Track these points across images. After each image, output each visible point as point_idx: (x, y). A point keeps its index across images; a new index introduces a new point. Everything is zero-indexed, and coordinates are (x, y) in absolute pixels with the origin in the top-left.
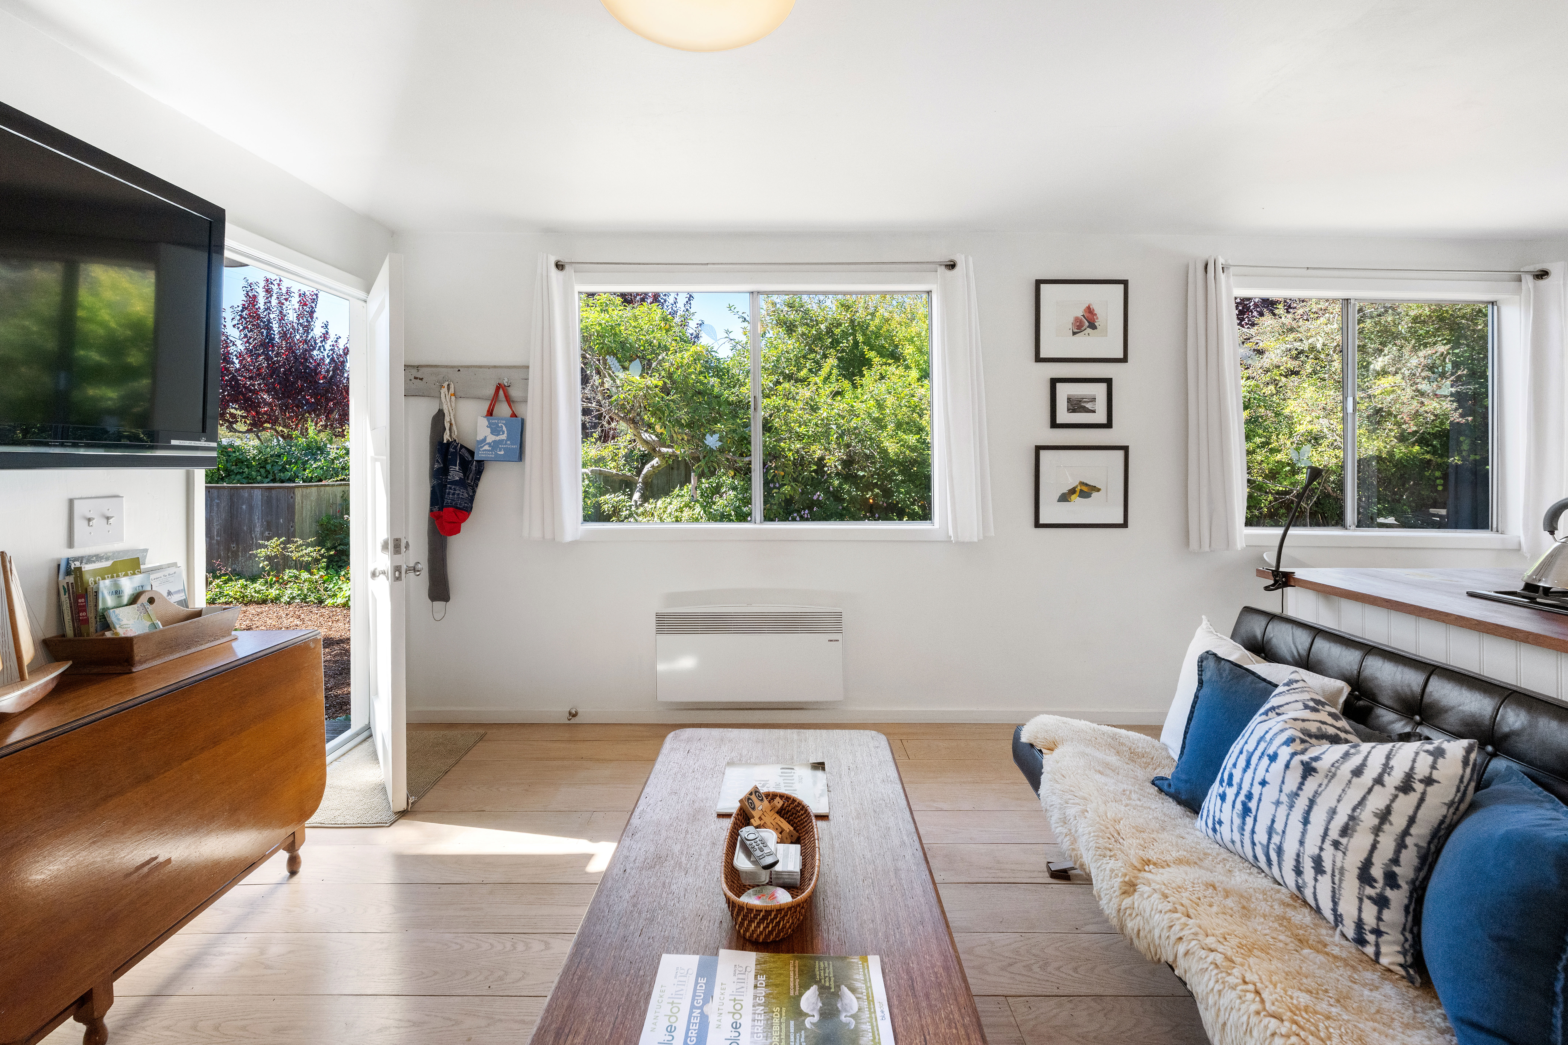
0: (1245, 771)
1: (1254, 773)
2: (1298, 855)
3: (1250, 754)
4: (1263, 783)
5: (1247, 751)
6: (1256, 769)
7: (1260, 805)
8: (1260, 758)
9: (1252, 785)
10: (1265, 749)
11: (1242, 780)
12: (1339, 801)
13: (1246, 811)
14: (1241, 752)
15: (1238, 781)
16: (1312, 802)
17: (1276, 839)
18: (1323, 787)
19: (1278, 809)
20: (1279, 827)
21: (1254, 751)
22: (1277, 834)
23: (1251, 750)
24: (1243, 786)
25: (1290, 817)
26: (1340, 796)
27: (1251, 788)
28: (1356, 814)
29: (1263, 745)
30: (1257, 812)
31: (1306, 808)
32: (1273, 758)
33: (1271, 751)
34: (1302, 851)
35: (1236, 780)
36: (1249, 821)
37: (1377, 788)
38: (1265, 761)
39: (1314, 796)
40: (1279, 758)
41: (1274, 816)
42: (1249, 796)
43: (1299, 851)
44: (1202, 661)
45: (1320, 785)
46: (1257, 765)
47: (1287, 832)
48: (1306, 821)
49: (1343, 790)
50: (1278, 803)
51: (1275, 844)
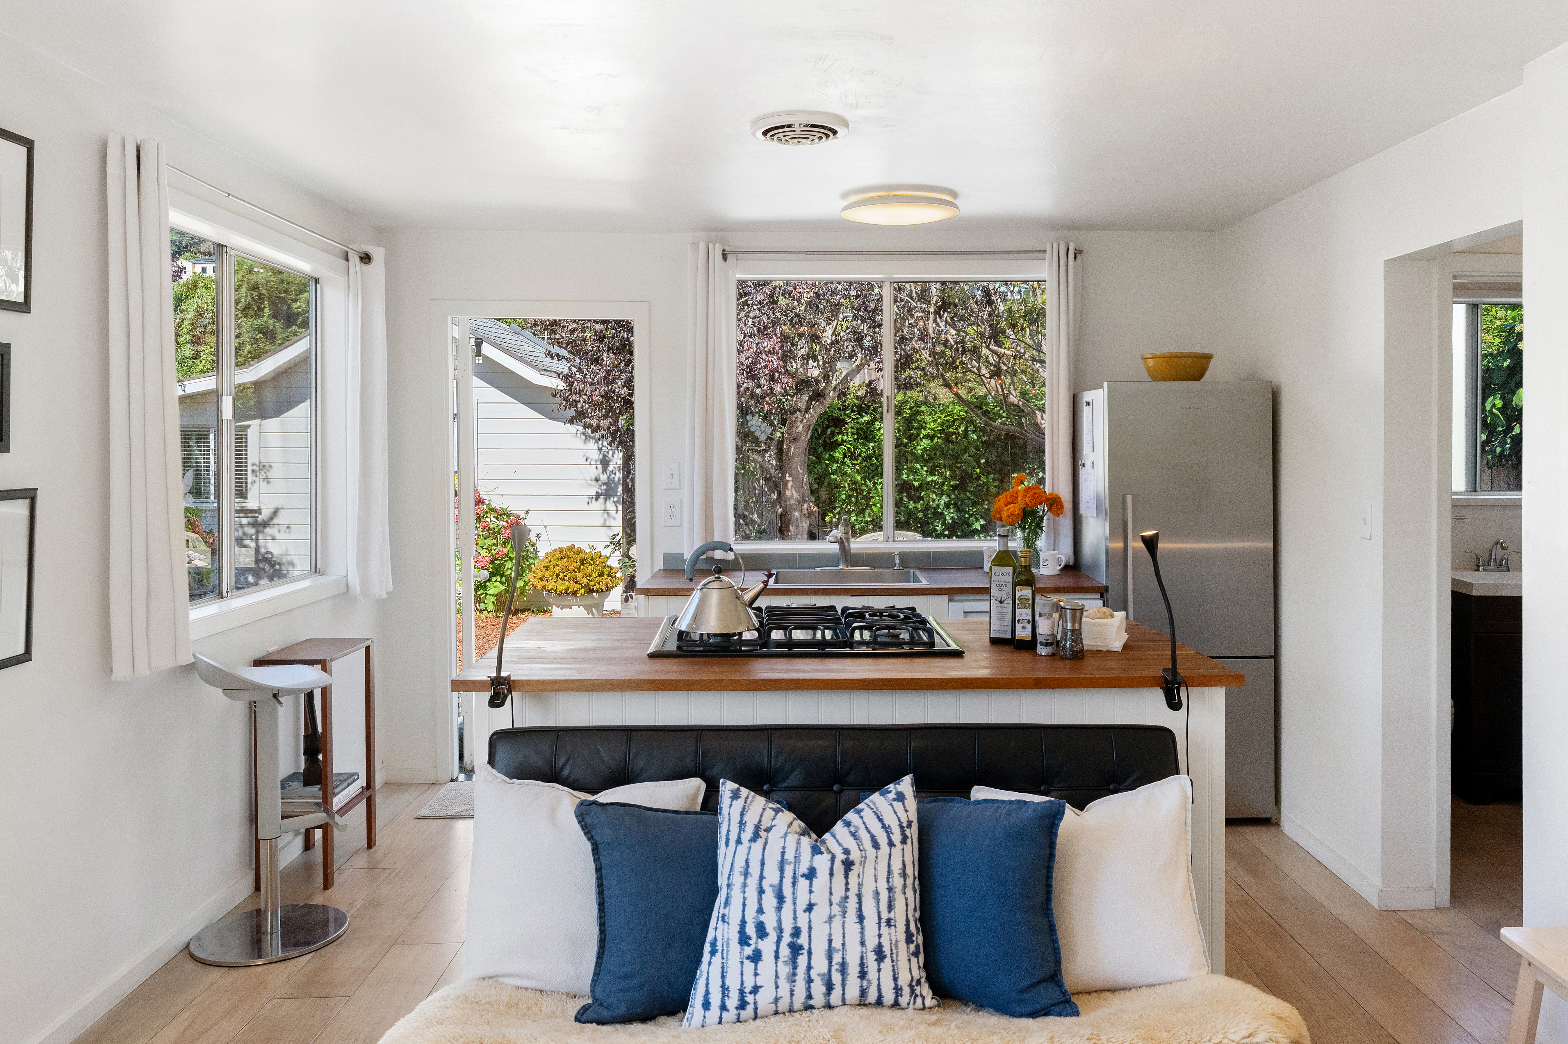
0: (779, 909)
1: (795, 904)
2: (862, 958)
3: (776, 889)
4: (810, 908)
5: (771, 886)
6: (794, 899)
7: (812, 934)
8: (794, 884)
9: (795, 918)
10: (795, 870)
11: (779, 921)
12: (876, 881)
13: (795, 949)
14: (761, 891)
15: (775, 924)
16: (859, 896)
17: (837, 958)
18: (861, 875)
19: (833, 924)
20: (837, 944)
21: (781, 880)
22: (837, 951)
23: (776, 881)
24: (783, 927)
25: (846, 925)
26: (875, 876)
27: (796, 922)
28: (891, 884)
29: (789, 870)
30: (810, 945)
31: (857, 905)
32: (811, 874)
33: (803, 869)
34: (865, 951)
35: (770, 925)
36: (802, 960)
37: (893, 849)
38: (803, 883)
39: (859, 890)
40: (818, 871)
41: (830, 935)
42: (796, 933)
43: (862, 952)
44: (583, 820)
45: (859, 876)
46: (794, 894)
47: (847, 943)
48: (861, 918)
49: (875, 869)
50: (831, 918)
51: (837, 964)
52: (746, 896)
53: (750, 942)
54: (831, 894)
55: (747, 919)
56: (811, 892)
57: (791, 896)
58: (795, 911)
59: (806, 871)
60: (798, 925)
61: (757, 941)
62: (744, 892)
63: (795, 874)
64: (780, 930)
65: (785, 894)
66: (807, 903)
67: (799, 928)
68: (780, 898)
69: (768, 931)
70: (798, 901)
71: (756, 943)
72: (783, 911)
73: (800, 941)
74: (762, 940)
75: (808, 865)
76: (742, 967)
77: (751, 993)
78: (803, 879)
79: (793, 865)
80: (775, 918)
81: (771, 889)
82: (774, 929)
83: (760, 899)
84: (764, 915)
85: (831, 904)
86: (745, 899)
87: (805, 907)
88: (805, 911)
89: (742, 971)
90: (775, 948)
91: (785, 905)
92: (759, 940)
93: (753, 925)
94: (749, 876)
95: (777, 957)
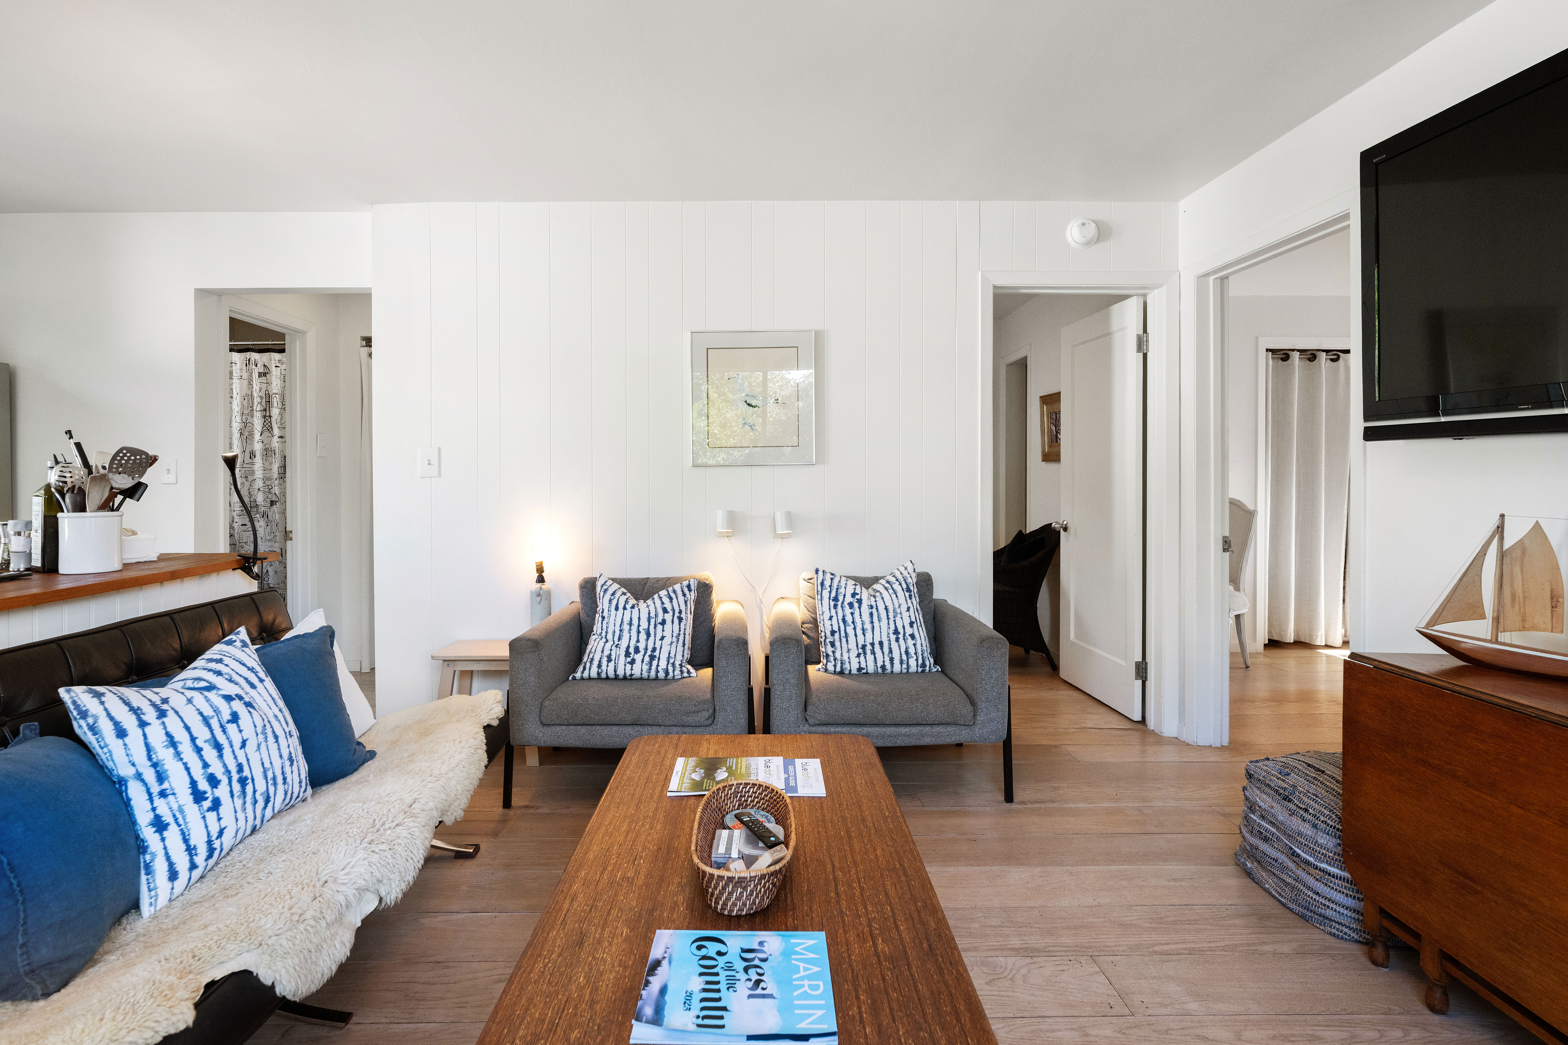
52: (184, 761)
53: (207, 795)
54: (255, 726)
55: (195, 778)
56: (241, 731)
57: (227, 741)
58: (233, 752)
59: (229, 718)
60: (240, 762)
61: (213, 791)
62: (181, 759)
63: (221, 724)
64: (228, 772)
65: (221, 742)
66: (241, 741)
67: (241, 764)
68: (218, 747)
69: (219, 778)
70: (234, 743)
71: (213, 793)
72: (225, 757)
73: (244, 774)
74: (217, 788)
75: (229, 712)
76: (205, 821)
77: (217, 838)
78: (230, 724)
79: (216, 718)
80: (221, 765)
81: (207, 744)
82: (224, 774)
83: (201, 757)
84: (210, 767)
85: (257, 735)
86: (185, 764)
87: (240, 745)
88: (241, 749)
89: (206, 824)
90: (229, 789)
91: (224, 751)
92: (215, 789)
93: (205, 780)
94: (178, 744)
95: (232, 796)
